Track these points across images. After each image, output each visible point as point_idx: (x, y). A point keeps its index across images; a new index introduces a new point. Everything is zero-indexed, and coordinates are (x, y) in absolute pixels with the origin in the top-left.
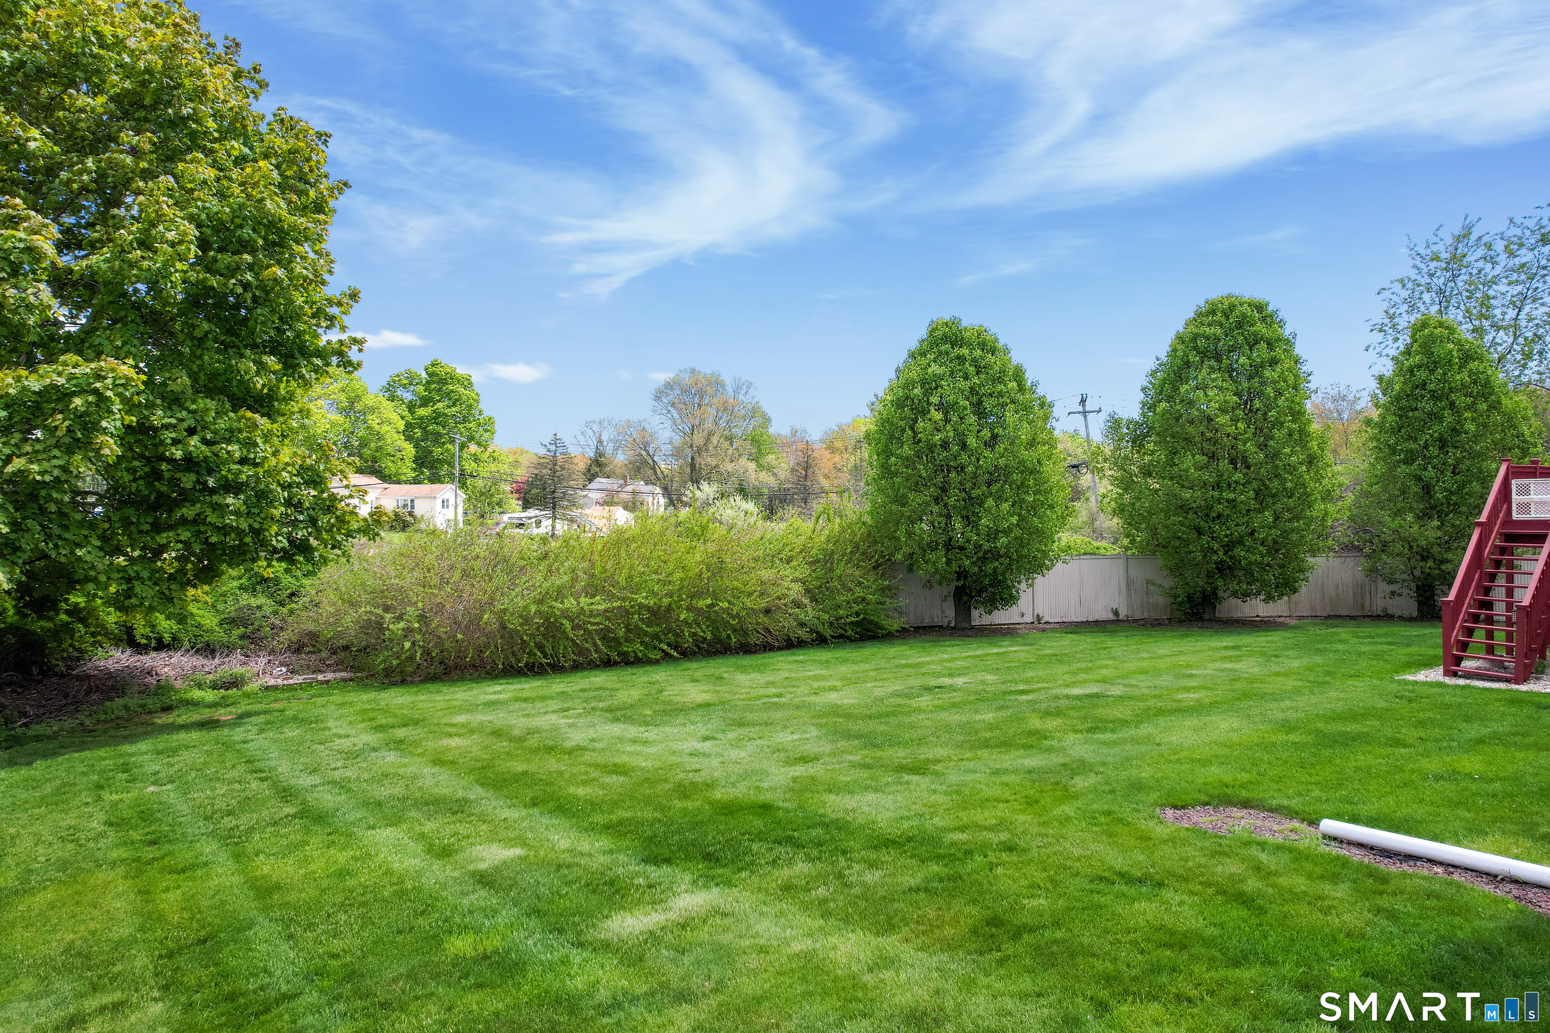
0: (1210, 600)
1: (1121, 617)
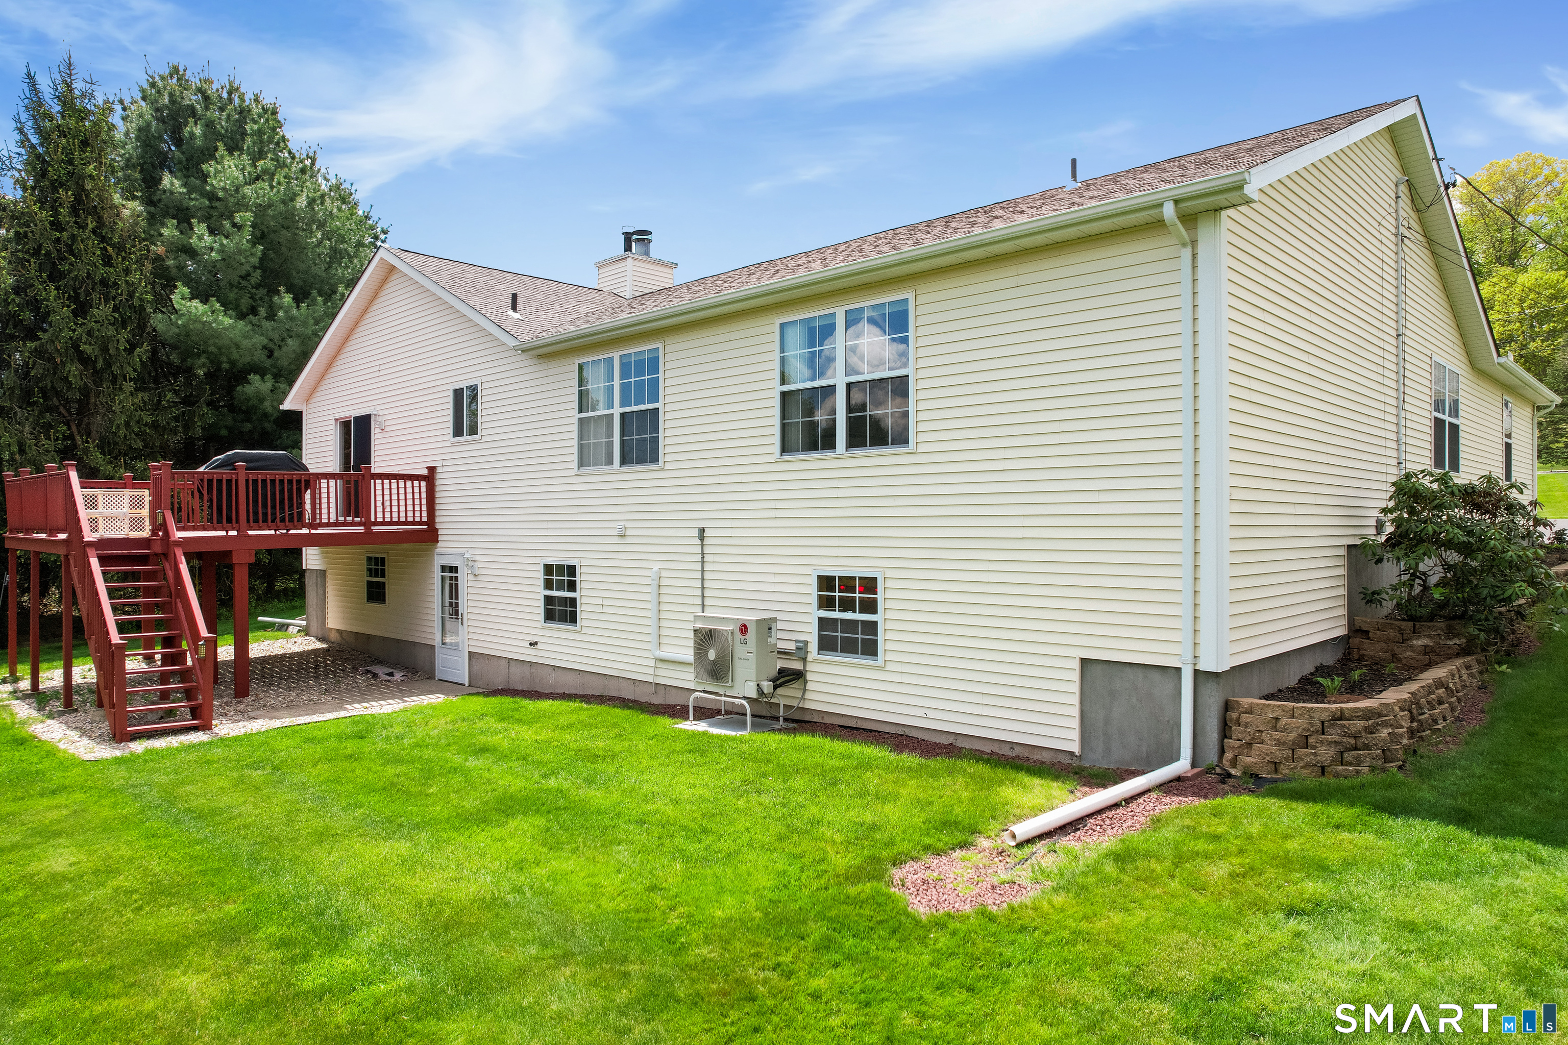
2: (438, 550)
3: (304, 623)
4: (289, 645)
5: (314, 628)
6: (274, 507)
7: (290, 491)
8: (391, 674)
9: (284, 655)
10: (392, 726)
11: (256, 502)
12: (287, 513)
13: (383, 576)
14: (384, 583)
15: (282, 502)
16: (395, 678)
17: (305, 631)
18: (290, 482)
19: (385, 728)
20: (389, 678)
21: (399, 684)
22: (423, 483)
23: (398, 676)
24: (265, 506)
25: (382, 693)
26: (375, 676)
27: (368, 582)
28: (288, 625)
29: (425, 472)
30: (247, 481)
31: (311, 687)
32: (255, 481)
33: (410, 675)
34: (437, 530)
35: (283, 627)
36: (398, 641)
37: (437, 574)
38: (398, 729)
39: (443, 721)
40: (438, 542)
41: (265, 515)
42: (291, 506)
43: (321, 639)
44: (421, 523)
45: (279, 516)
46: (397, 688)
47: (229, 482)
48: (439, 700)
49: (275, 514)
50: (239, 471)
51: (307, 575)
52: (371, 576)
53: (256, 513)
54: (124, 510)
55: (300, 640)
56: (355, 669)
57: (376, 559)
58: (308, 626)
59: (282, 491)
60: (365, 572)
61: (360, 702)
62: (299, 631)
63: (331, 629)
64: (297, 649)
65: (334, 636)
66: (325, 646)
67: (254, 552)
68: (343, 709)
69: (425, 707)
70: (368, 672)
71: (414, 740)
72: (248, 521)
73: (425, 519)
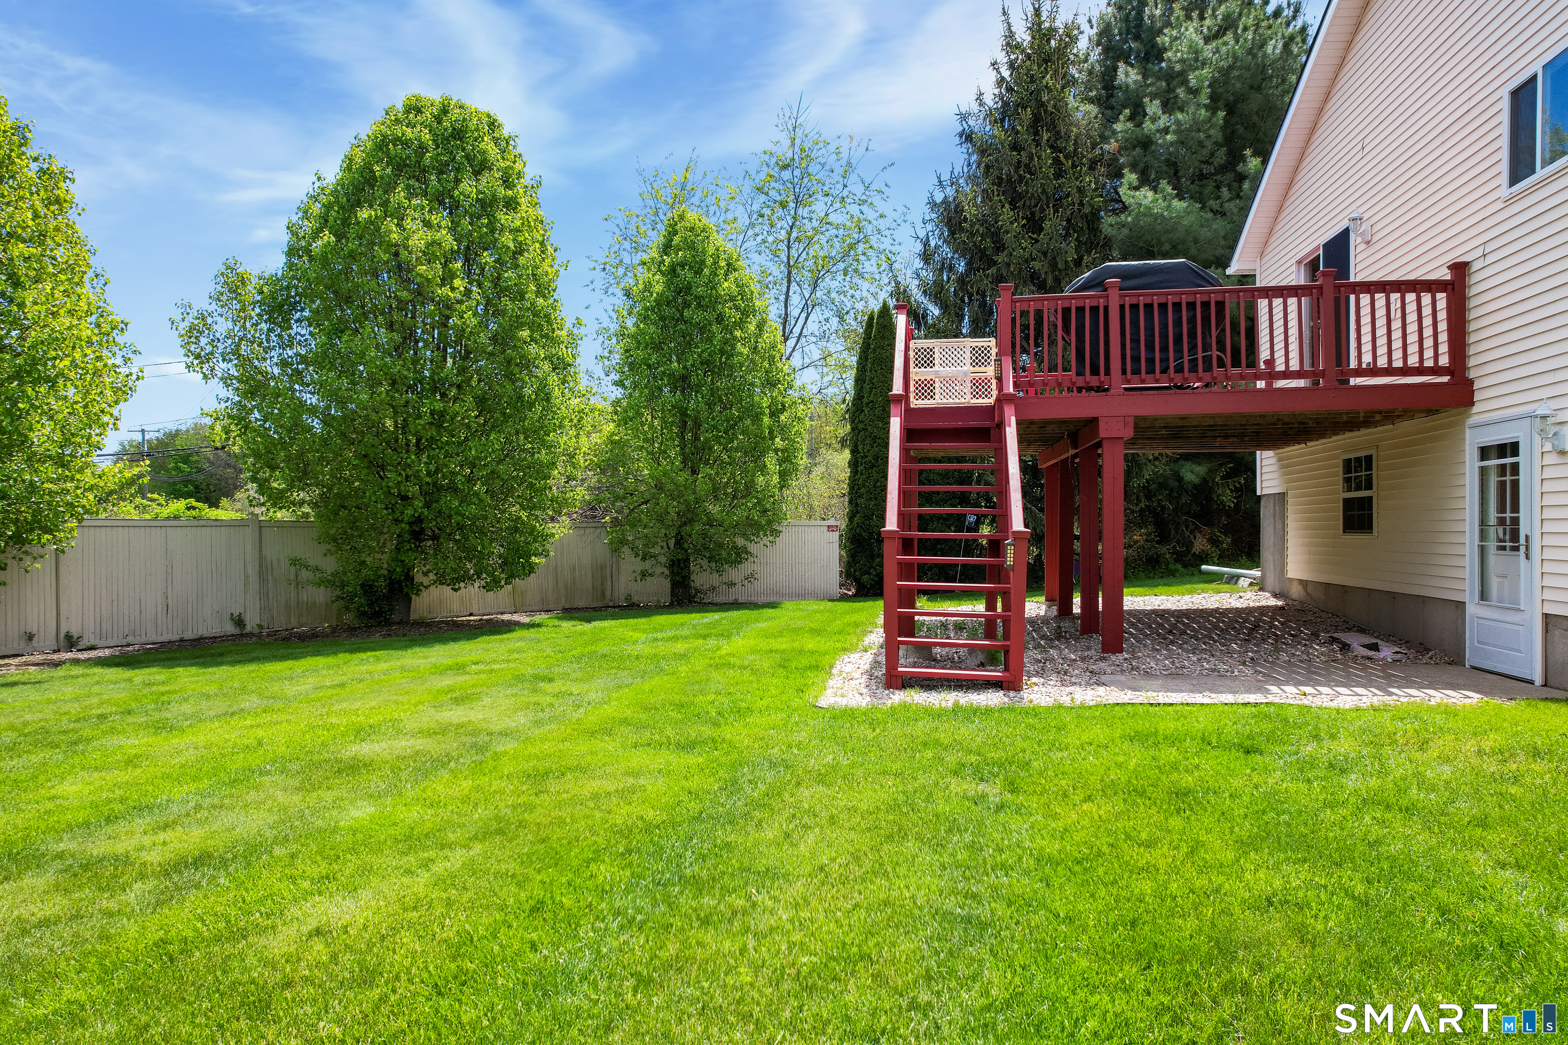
0: (401, 590)
1: (248, 629)
2: (1473, 420)
3: (1258, 574)
4: (1231, 600)
5: (1271, 582)
6: (1164, 349)
7: (1192, 320)
8: (1374, 647)
9: (1216, 610)
10: (1333, 737)
11: (1136, 341)
12: (1186, 358)
13: (1369, 487)
14: (1370, 499)
15: (1178, 339)
16: (1382, 655)
17: (1260, 585)
18: (1191, 305)
19: (1316, 737)
20: (1371, 653)
21: (1386, 666)
22: (1441, 297)
23: (1387, 652)
24: (1150, 347)
25: (1348, 676)
26: (1345, 647)
27: (1346, 501)
28: (1238, 577)
29: (1445, 274)
30: (1122, 307)
31: (1230, 653)
32: (1134, 307)
33: (1412, 653)
34: (1471, 382)
35: (1233, 579)
36: (1393, 596)
37: (1471, 464)
38: (1345, 746)
39: (1470, 746)
40: (1472, 404)
41: (1151, 361)
42: (1193, 348)
43: (1275, 596)
44: (1436, 370)
45: (1172, 365)
46: (1383, 671)
47: (1094, 309)
48: (1468, 701)
49: (1168, 359)
50: (1110, 291)
51: (1263, 503)
52: (1349, 490)
53: (1136, 359)
54: (965, 368)
55: (1249, 595)
56: (1315, 635)
57: (1358, 460)
58: (1263, 578)
59: (1178, 323)
60: (1340, 485)
61: (1297, 684)
62: (1251, 584)
63: (1291, 580)
64: (1239, 604)
65: (1296, 591)
66: (1280, 603)
67: (1132, 420)
68: (1261, 690)
69: (1431, 709)
70: (1334, 640)
71: (1374, 782)
72: (1124, 372)
73: (1444, 361)
